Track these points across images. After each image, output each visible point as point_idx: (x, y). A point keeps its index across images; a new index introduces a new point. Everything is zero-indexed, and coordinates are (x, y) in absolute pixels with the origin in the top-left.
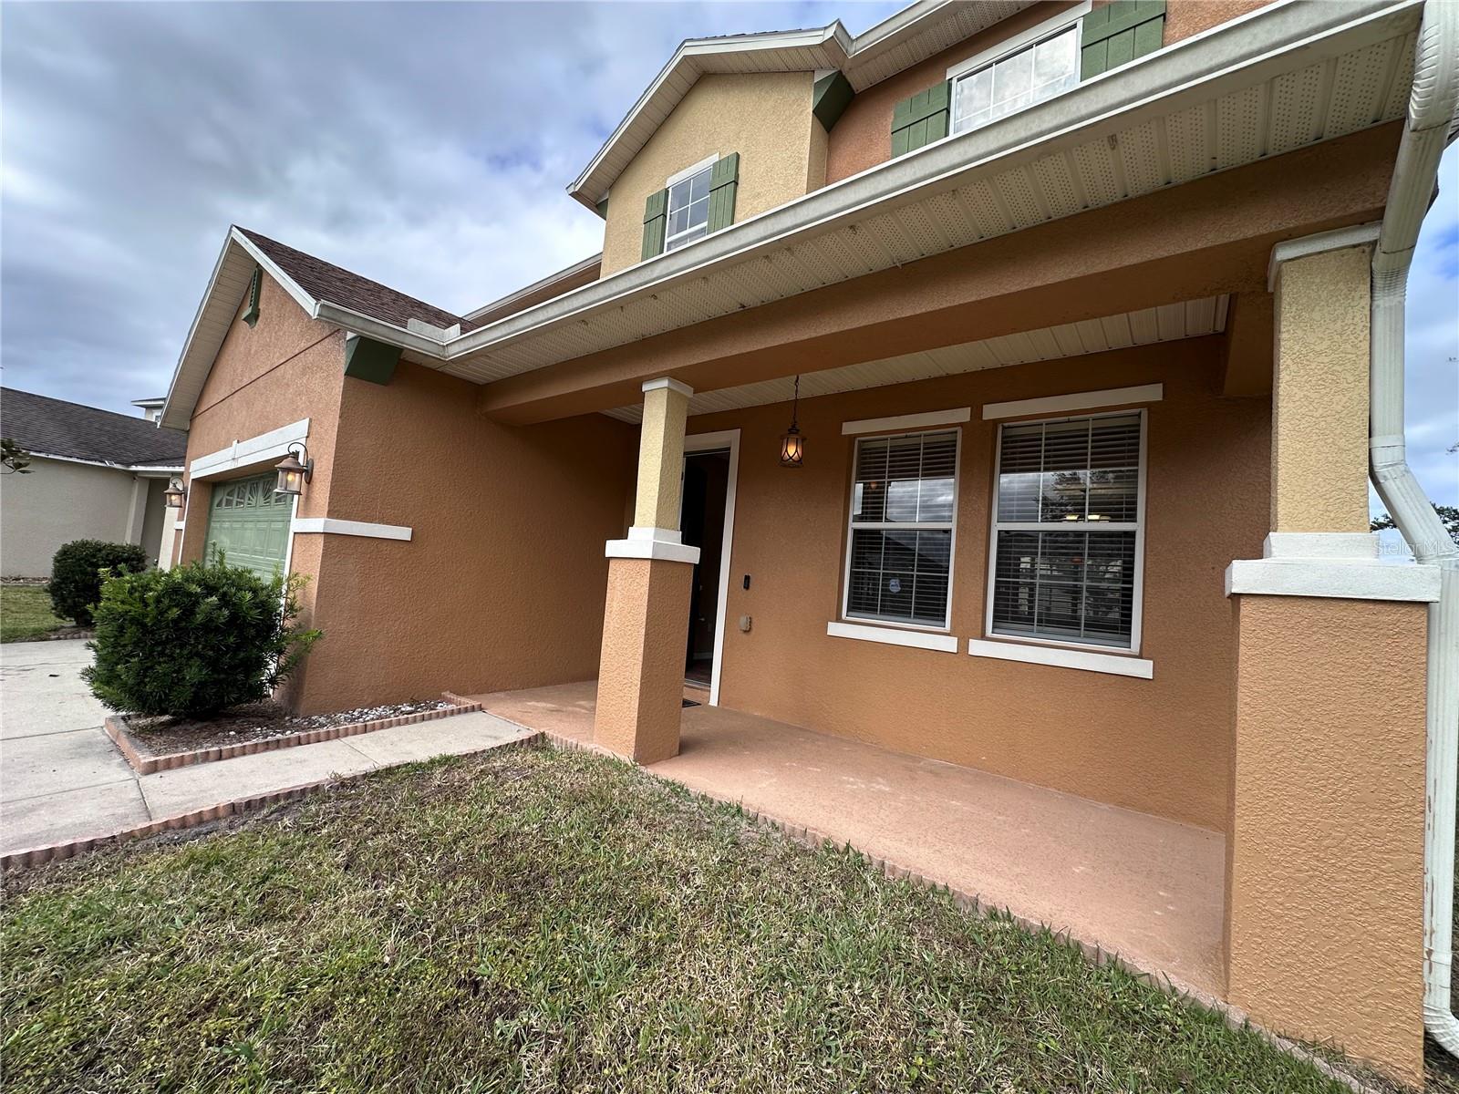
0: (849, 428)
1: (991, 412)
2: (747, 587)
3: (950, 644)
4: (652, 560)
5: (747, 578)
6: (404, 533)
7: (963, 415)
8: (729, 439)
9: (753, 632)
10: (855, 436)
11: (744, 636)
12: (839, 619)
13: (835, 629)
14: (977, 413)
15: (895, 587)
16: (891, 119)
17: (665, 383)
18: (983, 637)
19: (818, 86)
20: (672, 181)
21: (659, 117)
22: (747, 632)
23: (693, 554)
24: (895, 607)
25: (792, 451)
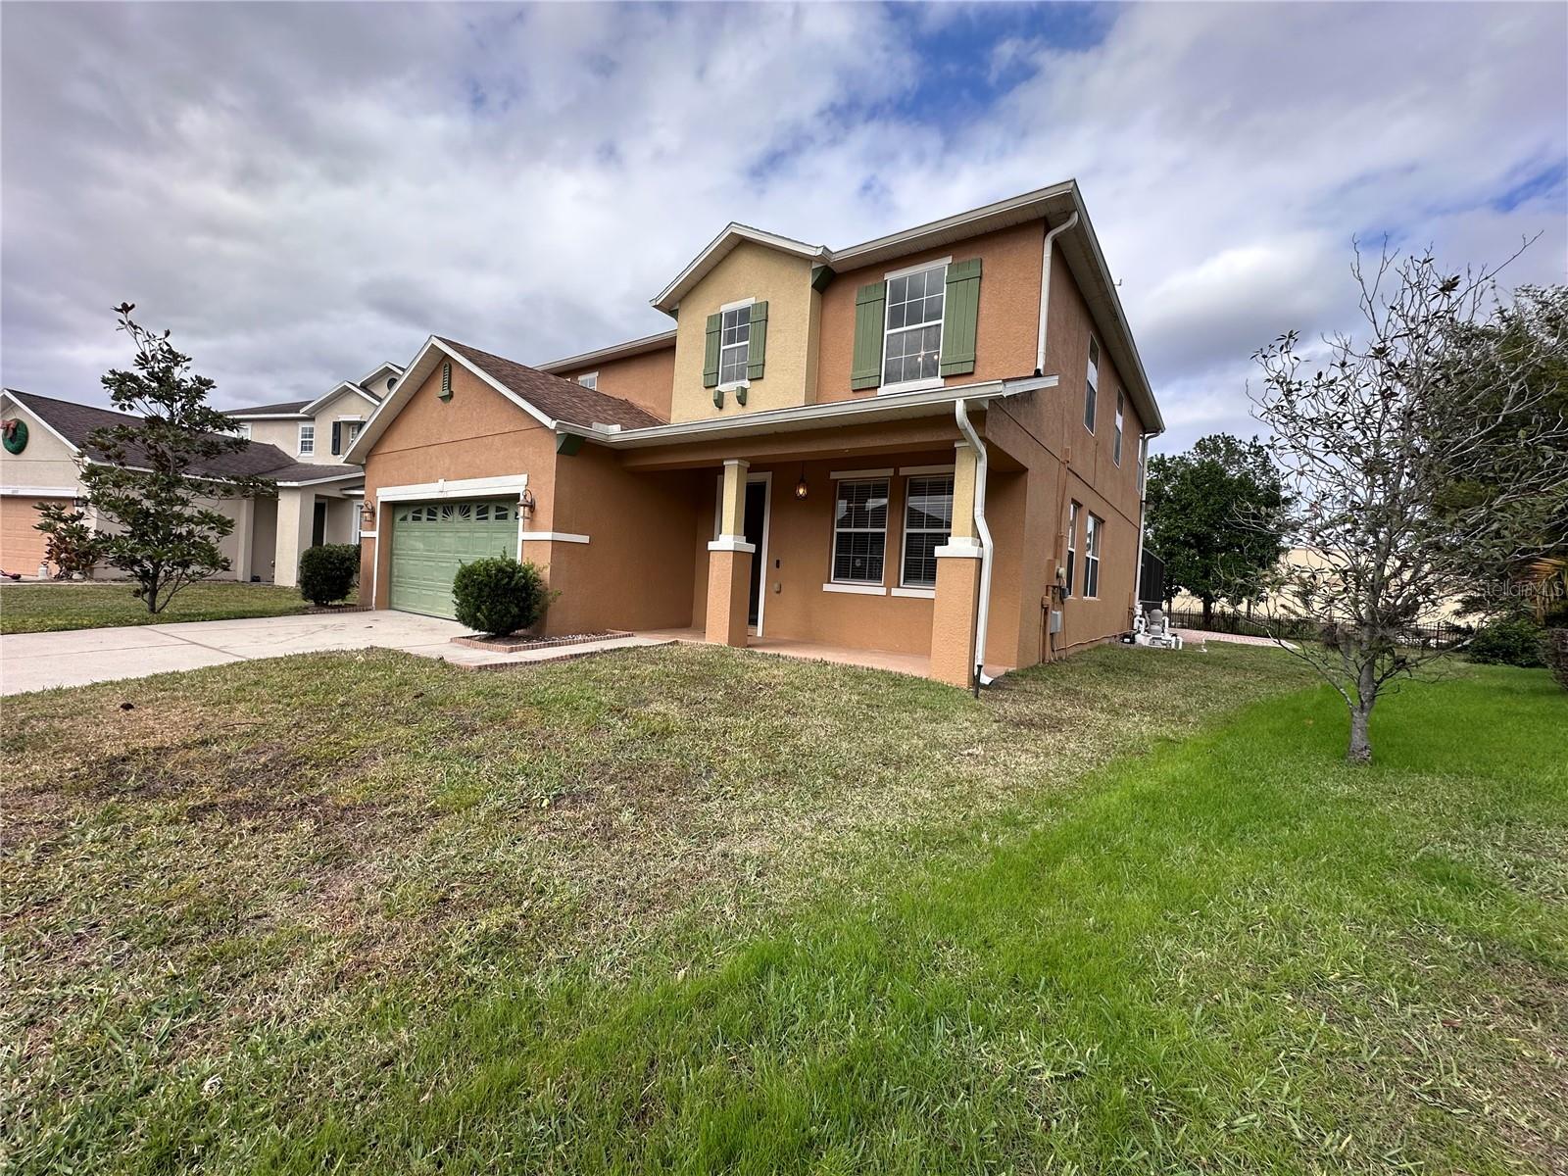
0: (834, 475)
1: (904, 471)
2: (778, 566)
3: (882, 591)
4: (734, 551)
5: (778, 562)
6: (585, 539)
7: (890, 472)
8: (766, 477)
9: (782, 593)
10: (837, 480)
11: (777, 595)
12: (829, 582)
13: (827, 587)
14: (896, 472)
15: (858, 563)
16: (856, 296)
17: (736, 462)
18: (899, 587)
19: (815, 271)
20: (726, 308)
21: (714, 262)
22: (778, 592)
23: (751, 548)
24: (859, 574)
25: (801, 491)
